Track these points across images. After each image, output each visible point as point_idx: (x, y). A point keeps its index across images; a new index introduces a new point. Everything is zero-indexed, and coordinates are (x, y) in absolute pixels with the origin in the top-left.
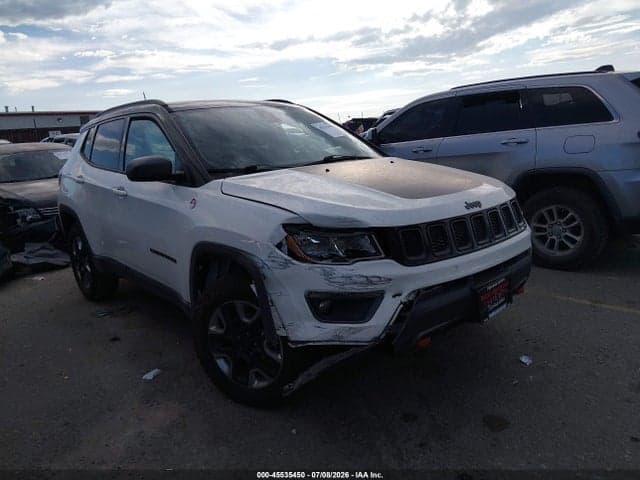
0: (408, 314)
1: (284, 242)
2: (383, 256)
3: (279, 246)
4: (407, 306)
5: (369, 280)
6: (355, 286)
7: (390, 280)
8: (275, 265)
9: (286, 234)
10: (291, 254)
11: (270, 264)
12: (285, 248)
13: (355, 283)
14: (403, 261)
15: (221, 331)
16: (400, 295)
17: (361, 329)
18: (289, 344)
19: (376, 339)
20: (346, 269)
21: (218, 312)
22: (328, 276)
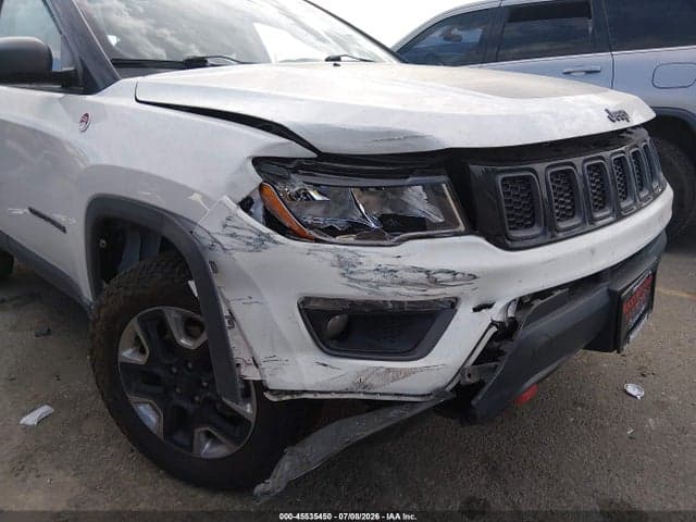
0: (507, 347)
1: (256, 197)
2: (462, 228)
3: (246, 204)
4: (505, 332)
5: (431, 278)
6: (403, 290)
7: (475, 277)
8: (235, 243)
9: (259, 180)
10: (271, 220)
11: (225, 241)
12: (259, 209)
13: (403, 283)
14: (501, 241)
15: (140, 360)
16: (489, 306)
17: (407, 373)
18: (267, 395)
19: (439, 392)
20: (384, 256)
22: (346, 268)
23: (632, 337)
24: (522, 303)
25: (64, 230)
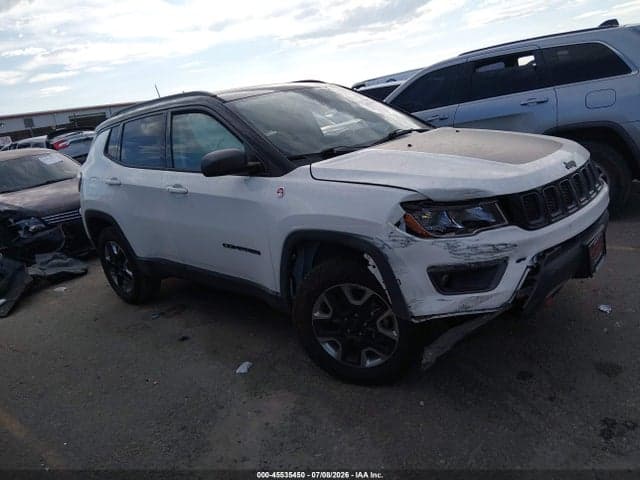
0: (537, 277)
1: (402, 221)
2: (507, 222)
3: (398, 225)
4: (534, 270)
5: (495, 249)
6: (482, 256)
7: (515, 246)
8: (396, 244)
9: (404, 212)
10: (409, 230)
12: (404, 227)
13: (482, 253)
14: (526, 227)
15: (327, 316)
16: (524, 259)
17: (488, 298)
18: (413, 320)
19: (505, 305)
20: (470, 240)
21: (323, 297)
22: (452, 249)
23: (597, 268)
24: (540, 256)
25: (259, 253)
